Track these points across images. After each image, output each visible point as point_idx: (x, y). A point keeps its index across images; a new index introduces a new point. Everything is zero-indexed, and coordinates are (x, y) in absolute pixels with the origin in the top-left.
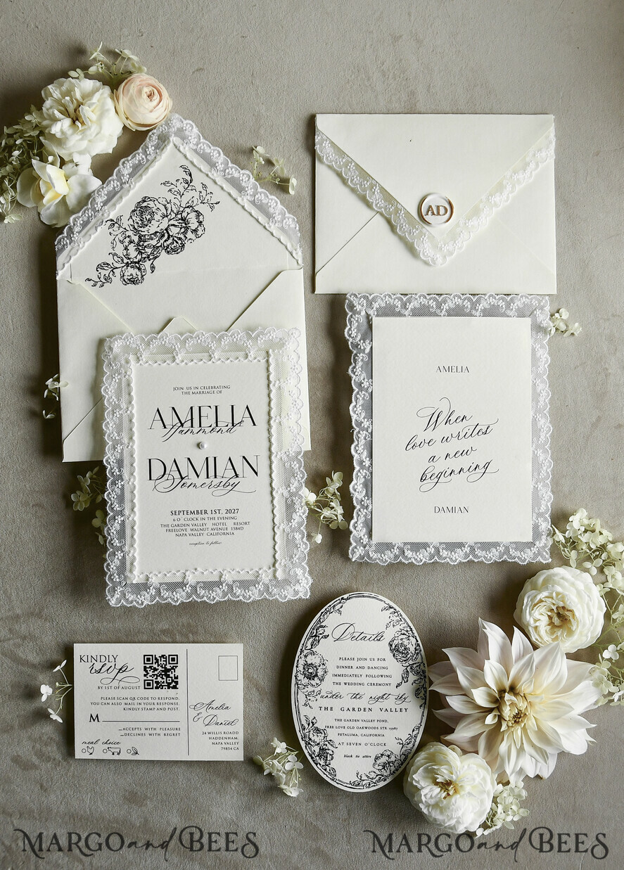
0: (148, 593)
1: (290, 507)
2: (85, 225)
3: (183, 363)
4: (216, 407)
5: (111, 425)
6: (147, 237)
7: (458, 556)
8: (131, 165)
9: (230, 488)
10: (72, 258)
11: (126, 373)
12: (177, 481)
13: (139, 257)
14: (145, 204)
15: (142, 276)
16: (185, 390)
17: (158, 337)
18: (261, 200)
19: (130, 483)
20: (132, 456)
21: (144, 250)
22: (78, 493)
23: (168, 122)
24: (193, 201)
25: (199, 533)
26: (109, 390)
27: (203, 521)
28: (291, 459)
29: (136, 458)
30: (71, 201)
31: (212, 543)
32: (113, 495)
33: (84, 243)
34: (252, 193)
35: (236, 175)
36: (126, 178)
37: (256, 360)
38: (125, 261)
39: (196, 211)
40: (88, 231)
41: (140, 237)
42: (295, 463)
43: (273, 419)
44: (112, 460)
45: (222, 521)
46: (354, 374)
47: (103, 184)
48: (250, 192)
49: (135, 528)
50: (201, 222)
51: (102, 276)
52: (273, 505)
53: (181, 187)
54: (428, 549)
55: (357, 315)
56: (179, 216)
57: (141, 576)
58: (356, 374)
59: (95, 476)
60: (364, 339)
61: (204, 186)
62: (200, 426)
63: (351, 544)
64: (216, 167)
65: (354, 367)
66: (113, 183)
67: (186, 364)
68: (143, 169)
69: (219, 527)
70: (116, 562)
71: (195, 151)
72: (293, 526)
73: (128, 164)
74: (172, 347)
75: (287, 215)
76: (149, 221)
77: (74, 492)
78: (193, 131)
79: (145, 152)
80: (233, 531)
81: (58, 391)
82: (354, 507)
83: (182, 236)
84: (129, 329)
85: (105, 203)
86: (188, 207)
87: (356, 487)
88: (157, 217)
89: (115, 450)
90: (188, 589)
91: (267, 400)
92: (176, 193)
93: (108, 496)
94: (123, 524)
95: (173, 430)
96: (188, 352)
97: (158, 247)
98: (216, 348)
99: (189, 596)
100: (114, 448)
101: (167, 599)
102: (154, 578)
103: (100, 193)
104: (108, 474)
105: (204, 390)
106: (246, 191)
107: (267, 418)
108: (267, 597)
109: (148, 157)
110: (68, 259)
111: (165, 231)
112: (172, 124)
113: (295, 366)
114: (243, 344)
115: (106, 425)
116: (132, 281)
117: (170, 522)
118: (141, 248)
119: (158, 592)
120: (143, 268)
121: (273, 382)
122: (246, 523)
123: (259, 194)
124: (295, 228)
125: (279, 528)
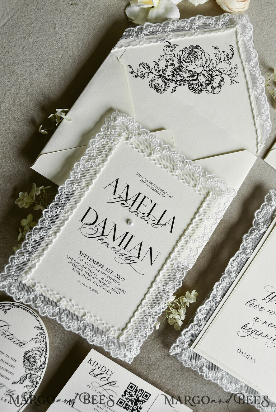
0: (28, 295)
1: (158, 299)
2: (152, 33)
3: (154, 162)
4: (155, 204)
5: (81, 167)
6: (183, 69)
7: (231, 388)
8: (203, 22)
9: (129, 261)
10: (130, 47)
11: (114, 141)
12: (98, 234)
13: (170, 77)
14: (196, 50)
15: (164, 90)
16: (143, 179)
17: (150, 134)
18: (261, 101)
19: (67, 214)
20: (80, 197)
21: (177, 75)
22: (26, 194)
23: (240, 15)
24: (224, 70)
25: (89, 277)
26: (95, 144)
27: (97, 272)
28: (178, 268)
29: (82, 200)
30: (153, 14)
31: (93, 290)
32: (49, 214)
33: (144, 43)
34: (259, 92)
35: (257, 75)
36: (196, 27)
37: (199, 192)
38: (161, 73)
39: (222, 78)
40: (152, 38)
41: (179, 66)
42: (180, 273)
43: (185, 237)
44: (65, 190)
45: (109, 280)
46: (246, 240)
49: (49, 246)
50: (221, 86)
51: (140, 71)
52: (148, 291)
53: (223, 57)
54: (217, 373)
55: (269, 207)
56: (211, 73)
57: (31, 281)
58: (247, 241)
59: (44, 191)
60: (264, 223)
61: (236, 67)
62: (137, 209)
63: (176, 342)
64: (250, 62)
65: (248, 236)
66: (186, 23)
67: (155, 163)
68: (209, 30)
69: (105, 282)
70: (21, 260)
71: (245, 44)
72: (151, 313)
73: (202, 20)
74: (154, 146)
75: (269, 120)
76: (192, 61)
77: (23, 192)
78: (250, 32)
79: (216, 21)
80: (112, 291)
81: (61, 119)
82: (192, 321)
83: (204, 85)
84: (135, 115)
85: (173, 31)
86: (219, 71)
87: (202, 310)
88: (198, 63)
89: (71, 185)
90: (56, 310)
91: (189, 222)
92: (218, 58)
93: (46, 212)
94: (43, 238)
95: (118, 200)
96: (161, 157)
97: (186, 80)
98: (180, 167)
99: (54, 315)
100: (72, 184)
101: (37, 307)
102: (39, 288)
103: (174, 22)
104: (56, 198)
105: (155, 188)
106: (257, 89)
107: (182, 233)
108: (105, 348)
109: (216, 26)
110: (127, 45)
111: (196, 75)
112: (242, 18)
113: (219, 212)
114: (198, 177)
115: (77, 165)
116: (156, 88)
117: (75, 258)
118: (175, 73)
119: (35, 299)
120: (168, 85)
121: (200, 214)
122: (123, 291)
123: (262, 96)
124: (269, 131)
125: (142, 308)
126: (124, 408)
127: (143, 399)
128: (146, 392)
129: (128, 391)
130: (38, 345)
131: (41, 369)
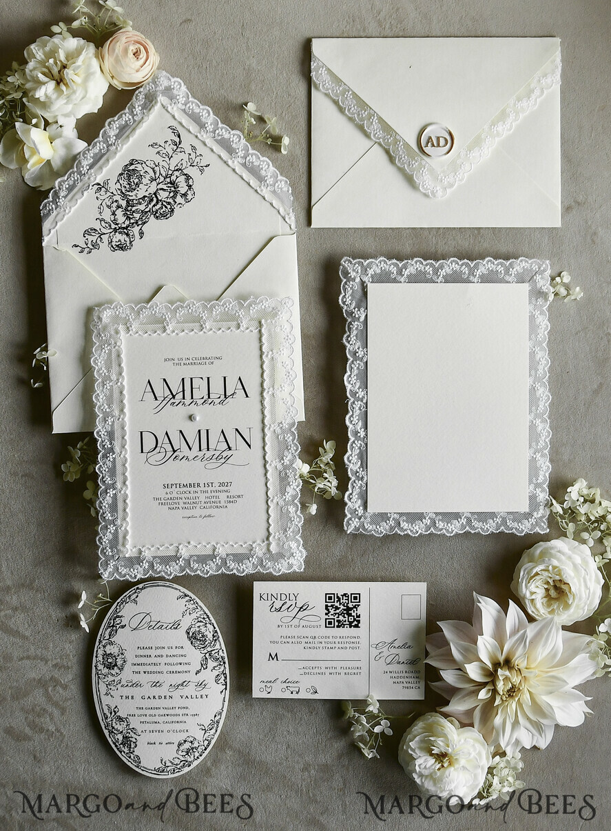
0: (141, 567)
1: (284, 480)
2: (70, 189)
3: (174, 334)
4: (208, 378)
5: (101, 397)
6: (135, 202)
7: (455, 528)
8: (118, 126)
9: (223, 461)
10: (58, 224)
11: (115, 343)
12: (169, 454)
13: (127, 223)
14: (132, 167)
15: (131, 242)
16: (176, 361)
17: (148, 306)
18: (252, 163)
19: (122, 456)
20: (123, 428)
21: (132, 215)
22: (69, 463)
23: (155, 80)
24: (182, 164)
25: (192, 506)
26: (99, 362)
27: (196, 495)
28: (285, 432)
29: (127, 431)
30: (56, 164)
31: (205, 517)
32: (104, 469)
33: (70, 208)
34: (242, 155)
35: (226, 136)
36: (112, 140)
37: (248, 330)
38: (113, 226)
39: (186, 175)
40: (74, 195)
41: (128, 202)
42: (289, 435)
43: (266, 391)
44: (103, 432)
45: (215, 494)
46: (349, 342)
47: (89, 146)
48: (241, 154)
49: (127, 501)
50: (191, 186)
51: (90, 243)
52: (267, 478)
53: (169, 149)
54: (424, 520)
55: (351, 282)
56: (168, 180)
57: (134, 550)
58: (351, 343)
59: (85, 447)
60: (358, 307)
61: (194, 148)
62: (192, 398)
63: (346, 516)
64: (206, 128)
65: (349, 336)
66: (99, 145)
67: (177, 334)
68: (130, 130)
69: (213, 500)
70: (109, 535)
71: (184, 111)
72: (287, 499)
73: (115, 125)
74: (162, 317)
75: (280, 177)
76: (137, 185)
77: (64, 462)
78: (181, 90)
79: (132, 113)
80: (226, 504)
81: (46, 361)
82: (349, 479)
83: (171, 201)
84: (118, 297)
85: (91, 166)
86: (177, 170)
87: (351, 458)
88: (145, 181)
89: (106, 422)
90: (182, 563)
91: (259, 371)
92: (164, 155)
93: (99, 469)
94: (115, 497)
95: (165, 402)
96: (178, 322)
97: (147, 212)
98: (207, 318)
99: (182, 569)
100: (105, 420)
101: (160, 572)
102: (147, 552)
103: (86, 155)
104: (99, 447)
105: (196, 361)
106: (237, 153)
107: (260, 389)
108: (261, 570)
109: (135, 118)
110: (54, 224)
111: (153, 196)
112: (159, 82)
113: (288, 336)
114: (235, 314)
115: (96, 397)
116: (120, 248)
117: (163, 495)
118: (129, 213)
119: (152, 566)
120: (131, 234)
121: (266, 353)
122: (239, 496)
123: (250, 156)
124: (288, 191)
125: (272, 501)
126: (338, 626)
127: (354, 604)
128: (351, 594)
129: (329, 604)
130: (194, 616)
131: (216, 640)
